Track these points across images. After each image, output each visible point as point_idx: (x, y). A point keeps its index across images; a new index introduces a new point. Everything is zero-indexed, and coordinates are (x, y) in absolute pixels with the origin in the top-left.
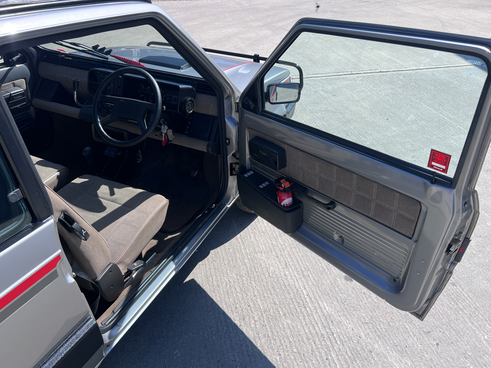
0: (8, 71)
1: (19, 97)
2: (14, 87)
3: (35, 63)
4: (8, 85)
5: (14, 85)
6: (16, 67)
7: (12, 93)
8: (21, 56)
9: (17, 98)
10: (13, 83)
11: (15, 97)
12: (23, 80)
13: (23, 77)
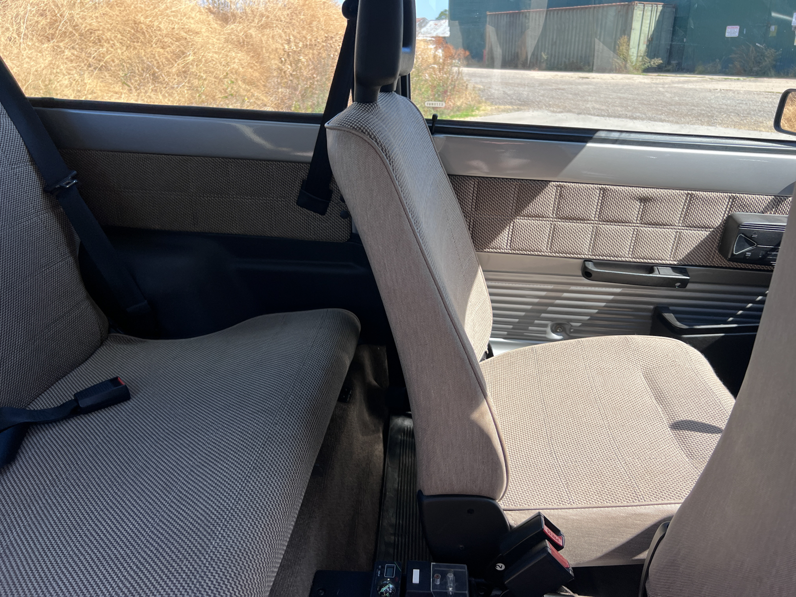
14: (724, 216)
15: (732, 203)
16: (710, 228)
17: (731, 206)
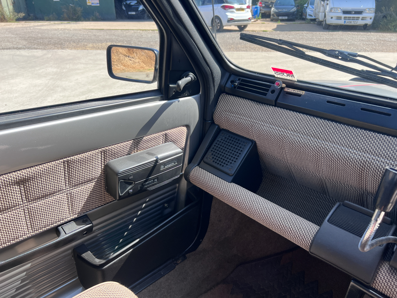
0: (163, 109)
1: (170, 166)
2: (165, 142)
3: (212, 97)
4: (155, 138)
5: (167, 139)
6: (179, 101)
7: (160, 156)
8: (193, 79)
9: (166, 167)
10: (166, 135)
11: (162, 167)
12: (185, 129)
13: (186, 123)
14: (102, 166)
15: (104, 155)
16: (94, 179)
17: (104, 157)
